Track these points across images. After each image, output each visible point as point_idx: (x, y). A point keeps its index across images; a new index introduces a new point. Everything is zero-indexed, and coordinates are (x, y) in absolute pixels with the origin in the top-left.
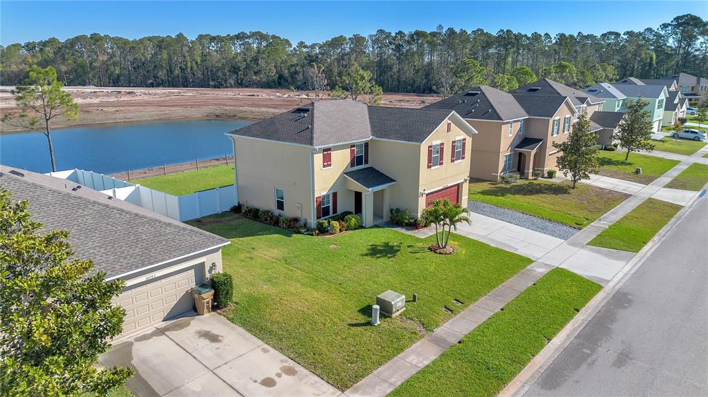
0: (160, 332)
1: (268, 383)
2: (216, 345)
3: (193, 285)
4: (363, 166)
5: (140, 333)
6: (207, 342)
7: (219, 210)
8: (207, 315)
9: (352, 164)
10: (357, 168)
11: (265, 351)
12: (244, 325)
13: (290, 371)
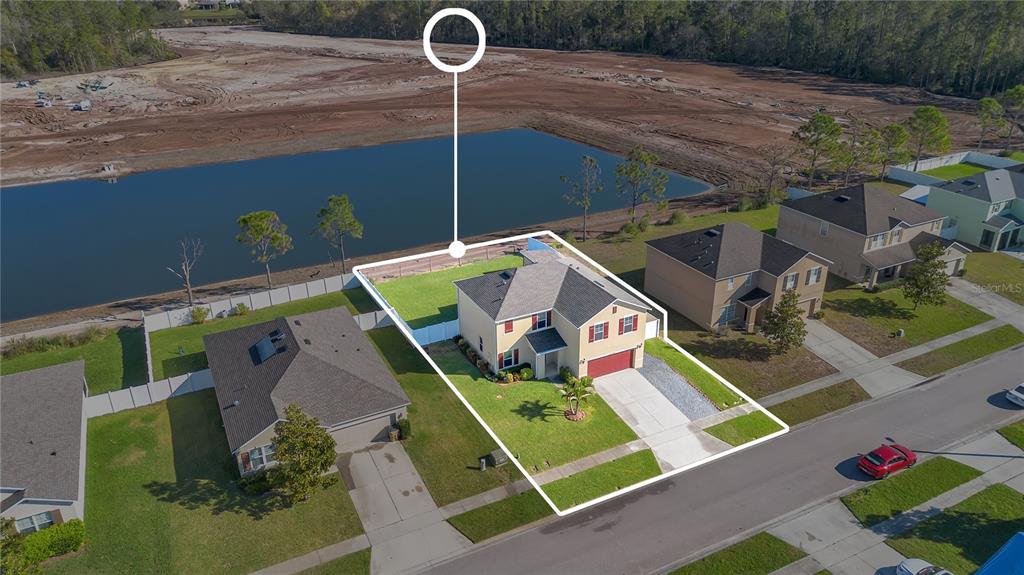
0: (368, 449)
1: (406, 494)
2: (391, 464)
3: (389, 424)
4: (546, 328)
5: (357, 448)
6: (387, 461)
7: (444, 338)
8: (395, 442)
9: (534, 328)
10: (538, 330)
11: (413, 474)
12: (410, 455)
13: (419, 489)
